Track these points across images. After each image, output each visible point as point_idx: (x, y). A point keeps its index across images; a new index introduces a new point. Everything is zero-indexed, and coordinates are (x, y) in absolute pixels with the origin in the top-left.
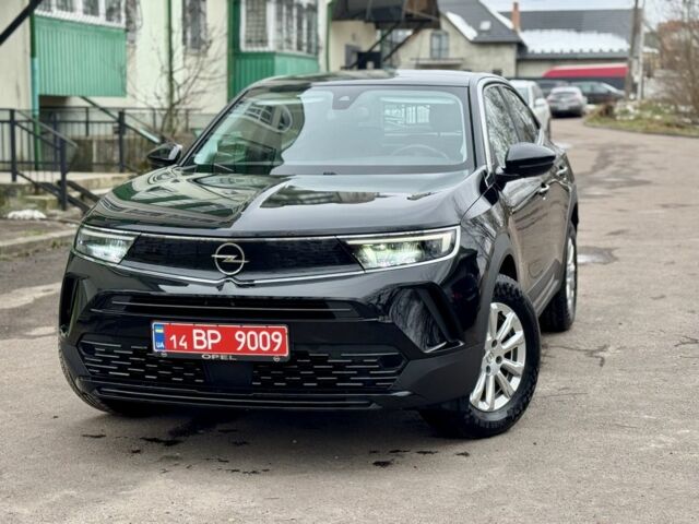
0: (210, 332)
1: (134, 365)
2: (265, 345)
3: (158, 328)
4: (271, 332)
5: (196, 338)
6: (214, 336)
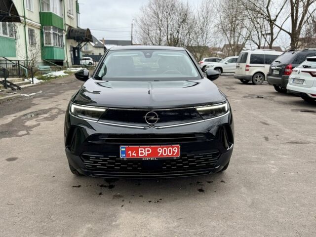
0: (146, 149)
1: (110, 163)
2: (170, 153)
3: (123, 149)
4: (173, 148)
5: (140, 152)
6: (148, 151)
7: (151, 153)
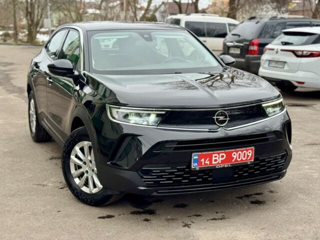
0: (221, 155)
1: (177, 176)
2: (244, 157)
4: (247, 151)
5: (214, 158)
6: (223, 156)
7: (225, 159)
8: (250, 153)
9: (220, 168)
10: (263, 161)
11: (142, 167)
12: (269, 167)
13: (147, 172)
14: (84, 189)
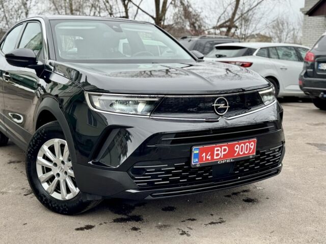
0: (223, 148)
3: (195, 151)
5: (216, 153)
6: (225, 150)
7: (227, 153)
8: (252, 145)
9: (222, 164)
10: (263, 154)
11: (133, 166)
12: (268, 161)
13: (139, 172)
14: (56, 195)
